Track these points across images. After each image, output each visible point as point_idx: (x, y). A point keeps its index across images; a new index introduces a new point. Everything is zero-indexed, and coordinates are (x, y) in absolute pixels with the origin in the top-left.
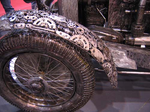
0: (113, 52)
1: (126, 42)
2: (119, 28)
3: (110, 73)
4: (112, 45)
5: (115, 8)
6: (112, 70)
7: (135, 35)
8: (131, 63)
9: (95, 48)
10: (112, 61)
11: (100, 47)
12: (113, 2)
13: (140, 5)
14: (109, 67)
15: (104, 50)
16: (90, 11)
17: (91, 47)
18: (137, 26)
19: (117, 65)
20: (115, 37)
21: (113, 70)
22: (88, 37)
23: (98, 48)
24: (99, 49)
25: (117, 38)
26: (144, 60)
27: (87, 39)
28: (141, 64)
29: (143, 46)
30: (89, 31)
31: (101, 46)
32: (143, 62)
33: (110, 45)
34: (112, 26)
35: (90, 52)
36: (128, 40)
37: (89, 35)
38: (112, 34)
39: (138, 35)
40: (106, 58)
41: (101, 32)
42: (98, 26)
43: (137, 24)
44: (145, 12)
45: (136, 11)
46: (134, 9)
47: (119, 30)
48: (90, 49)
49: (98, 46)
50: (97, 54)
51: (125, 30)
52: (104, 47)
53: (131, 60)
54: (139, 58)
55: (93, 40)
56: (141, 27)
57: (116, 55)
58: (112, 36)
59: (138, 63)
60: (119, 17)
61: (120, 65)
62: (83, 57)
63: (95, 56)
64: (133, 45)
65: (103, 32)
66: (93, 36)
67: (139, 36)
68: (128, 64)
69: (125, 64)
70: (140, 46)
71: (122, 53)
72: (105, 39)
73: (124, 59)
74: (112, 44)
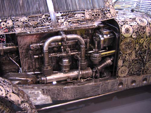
0: (30, 93)
1: (40, 82)
2: (32, 72)
3: (29, 111)
4: (28, 88)
5: (25, 55)
6: (30, 108)
7: (46, 75)
8: (47, 99)
9: (11, 93)
10: (29, 100)
11: (15, 92)
12: (22, 50)
13: (44, 51)
14: (27, 106)
15: (20, 93)
16: (4, 61)
17: (7, 93)
18: (45, 67)
19: (35, 104)
20: (30, 80)
21: (32, 109)
22: (3, 85)
23: (13, 92)
24: (15, 93)
25: (31, 80)
26: (58, 93)
27: (2, 86)
28: (57, 98)
29: (55, 83)
30: (3, 80)
31: (16, 90)
32: (58, 95)
33: (27, 87)
34: (27, 71)
35: (6, 97)
36: (42, 80)
37: (4, 83)
38: (26, 78)
39: (48, 74)
40: (22, 100)
41: (16, 78)
42: (14, 72)
43: (45, 66)
44: (50, 55)
45: (42, 55)
46: (41, 54)
47: (33, 73)
48: (6, 95)
49: (13, 90)
50: (14, 98)
51: (38, 72)
52: (19, 90)
53: (47, 96)
54: (53, 93)
55: (8, 87)
56: (49, 67)
57: (33, 95)
58: (27, 80)
59: (54, 97)
60: (30, 62)
61: (38, 103)
62: (2, 103)
63: (12, 100)
64: (47, 83)
65: (19, 77)
66: (7, 83)
67: (50, 75)
68: (44, 101)
69: (42, 101)
70: (52, 82)
71: (38, 92)
72: (21, 83)
73: (40, 97)
74: (29, 86)
